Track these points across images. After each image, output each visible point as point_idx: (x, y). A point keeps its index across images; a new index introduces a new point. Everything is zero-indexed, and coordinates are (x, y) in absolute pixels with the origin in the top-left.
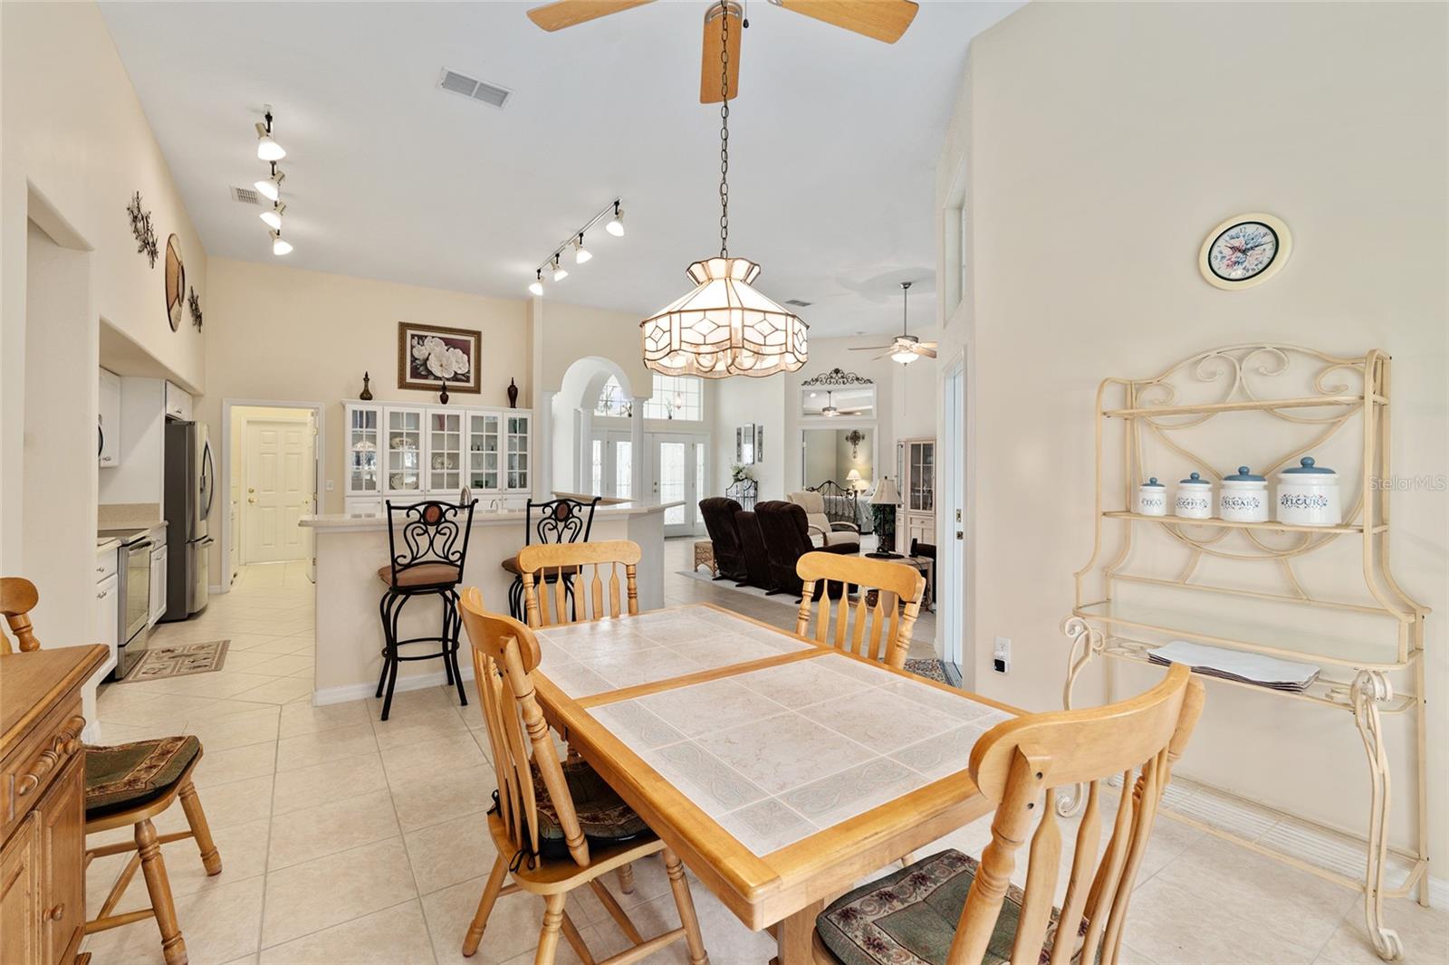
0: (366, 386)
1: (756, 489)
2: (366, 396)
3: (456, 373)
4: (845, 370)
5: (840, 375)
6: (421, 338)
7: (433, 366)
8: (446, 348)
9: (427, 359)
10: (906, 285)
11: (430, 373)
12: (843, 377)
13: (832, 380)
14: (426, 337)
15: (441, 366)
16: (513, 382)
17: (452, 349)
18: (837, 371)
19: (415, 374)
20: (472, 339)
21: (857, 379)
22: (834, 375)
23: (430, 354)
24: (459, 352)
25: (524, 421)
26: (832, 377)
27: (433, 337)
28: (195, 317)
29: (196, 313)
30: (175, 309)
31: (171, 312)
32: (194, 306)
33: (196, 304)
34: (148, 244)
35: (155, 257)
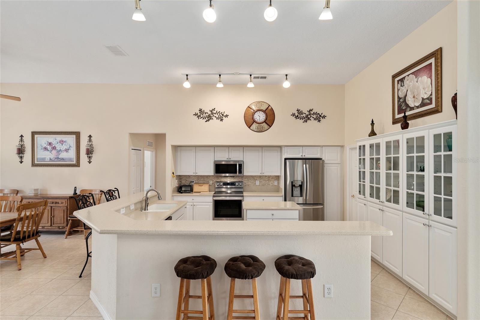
0: (372, 128)
3: (423, 98)
6: (402, 80)
7: (409, 99)
8: (416, 79)
9: (406, 95)
11: (408, 106)
14: (404, 78)
15: (414, 97)
17: (420, 78)
19: (399, 111)
20: (433, 60)
23: (407, 91)
24: (425, 77)
27: (408, 75)
28: (309, 119)
29: (309, 117)
30: (254, 126)
31: (251, 128)
32: (304, 115)
33: (307, 113)
34: (216, 117)
35: (224, 118)
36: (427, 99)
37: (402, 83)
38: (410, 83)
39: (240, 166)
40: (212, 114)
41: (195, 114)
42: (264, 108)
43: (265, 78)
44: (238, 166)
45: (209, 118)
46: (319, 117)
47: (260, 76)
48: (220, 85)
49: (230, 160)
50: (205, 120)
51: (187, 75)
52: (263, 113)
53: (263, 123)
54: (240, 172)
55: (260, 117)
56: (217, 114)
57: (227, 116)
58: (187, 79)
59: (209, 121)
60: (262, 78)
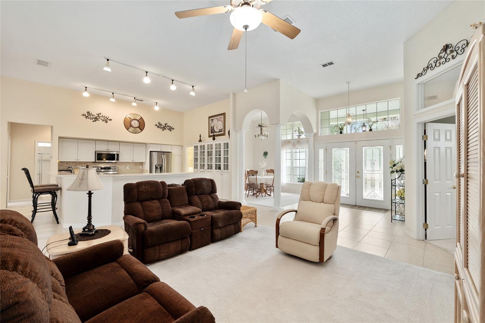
0: (200, 138)
2: (200, 141)
5: (448, 51)
8: (218, 121)
11: (214, 131)
13: (442, 61)
15: (216, 128)
18: (446, 47)
19: (211, 132)
20: (223, 116)
23: (214, 125)
28: (165, 129)
29: (165, 127)
30: (131, 129)
31: (129, 130)
32: (162, 126)
33: (164, 125)
34: (101, 119)
35: (108, 121)
36: (221, 130)
37: (212, 121)
38: (215, 122)
39: (118, 155)
40: (99, 116)
41: (83, 114)
42: (138, 118)
43: (142, 101)
44: (116, 155)
45: (96, 119)
46: (171, 129)
47: (140, 99)
48: (113, 100)
49: (108, 151)
50: (93, 120)
51: (86, 88)
52: (137, 121)
53: (137, 128)
54: (118, 159)
55: (135, 124)
56: (103, 117)
57: (111, 120)
58: (86, 90)
59: (96, 121)
60: (140, 100)
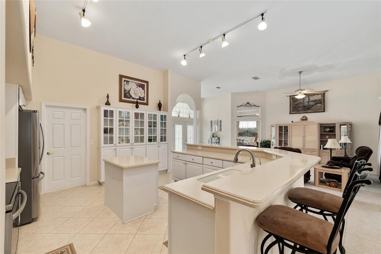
0: (108, 100)
1: (219, 140)
2: (108, 103)
3: (140, 97)
4: (251, 103)
5: (249, 104)
7: (132, 93)
8: (137, 87)
9: (130, 90)
10: (300, 73)
11: (131, 96)
12: (250, 105)
13: (247, 106)
14: (129, 81)
16: (160, 102)
17: (138, 87)
18: (248, 103)
19: (125, 96)
20: (146, 84)
21: (255, 106)
22: (247, 104)
23: (131, 89)
24: (141, 88)
25: (165, 116)
26: (246, 105)
27: (132, 82)
36: (142, 98)
37: (127, 83)
38: (133, 86)
